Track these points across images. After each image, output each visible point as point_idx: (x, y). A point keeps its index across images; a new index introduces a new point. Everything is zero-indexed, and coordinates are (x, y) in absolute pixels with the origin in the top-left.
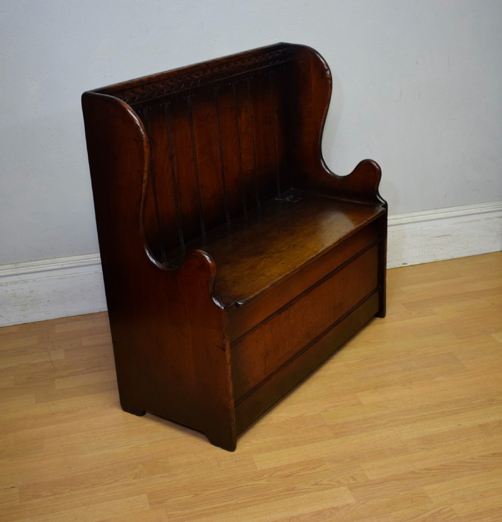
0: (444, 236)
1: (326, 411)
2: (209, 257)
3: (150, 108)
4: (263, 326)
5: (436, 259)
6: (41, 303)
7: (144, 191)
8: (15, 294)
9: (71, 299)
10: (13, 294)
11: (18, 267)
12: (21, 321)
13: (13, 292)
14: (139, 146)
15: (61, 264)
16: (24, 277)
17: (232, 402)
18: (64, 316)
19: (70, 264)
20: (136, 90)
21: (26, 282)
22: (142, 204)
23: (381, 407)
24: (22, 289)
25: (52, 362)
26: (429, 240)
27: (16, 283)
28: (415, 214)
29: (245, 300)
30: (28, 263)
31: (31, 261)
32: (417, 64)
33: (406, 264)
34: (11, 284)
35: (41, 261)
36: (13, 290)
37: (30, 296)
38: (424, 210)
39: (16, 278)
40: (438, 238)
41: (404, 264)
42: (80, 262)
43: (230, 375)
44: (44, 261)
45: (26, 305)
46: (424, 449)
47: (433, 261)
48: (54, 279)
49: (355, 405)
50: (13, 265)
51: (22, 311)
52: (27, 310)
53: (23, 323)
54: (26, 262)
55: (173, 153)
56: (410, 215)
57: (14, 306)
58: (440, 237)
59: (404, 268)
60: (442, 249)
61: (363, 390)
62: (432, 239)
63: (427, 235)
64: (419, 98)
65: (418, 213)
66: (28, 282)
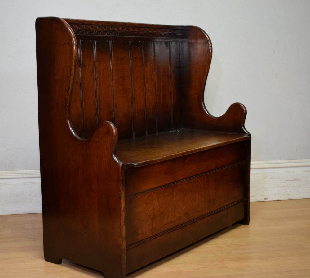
0: (296, 180)
2: (114, 126)
3: (83, 41)
4: (152, 193)
5: (290, 197)
6: (0, 201)
7: (71, 82)
9: (22, 201)
14: (71, 48)
15: (18, 174)
17: (124, 244)
19: (24, 175)
20: (73, 26)
22: (69, 92)
23: (242, 270)
26: (284, 182)
28: (273, 162)
29: (138, 163)
33: (267, 199)
38: (280, 160)
40: (291, 181)
41: (265, 199)
42: (31, 175)
43: (123, 221)
47: (287, 199)
48: (11, 185)
49: (221, 268)
55: (97, 76)
56: (270, 162)
58: (293, 180)
59: (265, 202)
60: (294, 190)
61: (228, 260)
62: (286, 181)
63: (282, 178)
64: (276, 77)
65: (276, 161)
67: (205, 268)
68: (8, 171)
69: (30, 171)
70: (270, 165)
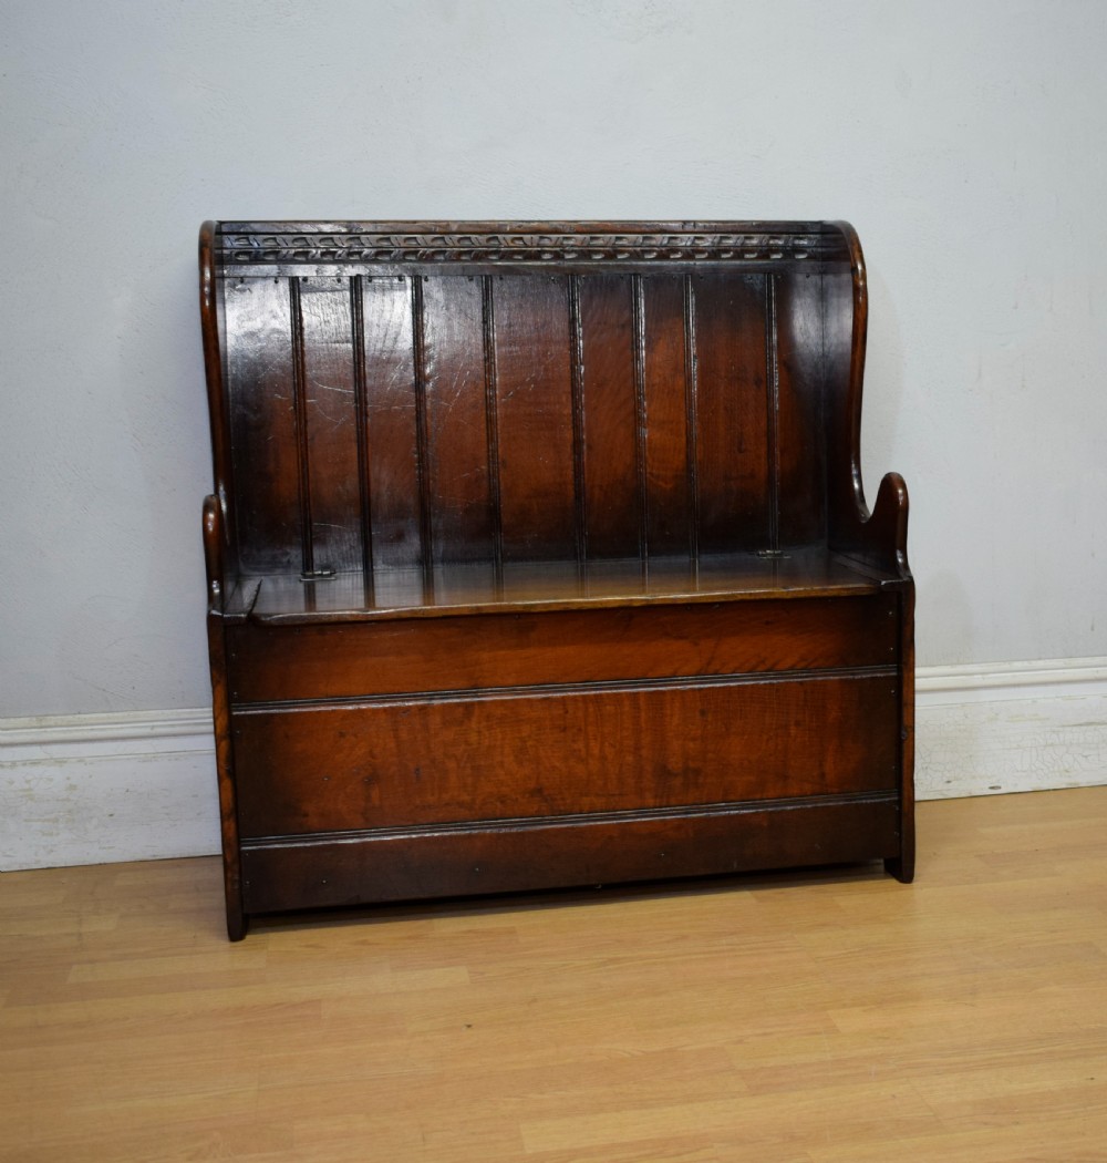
0: (1091, 723)
1: (740, 1042)
5: (1072, 781)
6: (91, 818)
8: (30, 789)
9: (167, 814)
10: (26, 790)
11: (43, 724)
12: (40, 861)
13: (27, 786)
15: (151, 724)
16: (56, 751)
18: (147, 855)
19: (169, 726)
21: (60, 762)
23: (887, 1038)
24: (51, 780)
25: (81, 934)
26: (1054, 732)
27: (35, 763)
30: (70, 717)
31: (79, 713)
32: (1016, 307)
33: (999, 787)
34: (24, 765)
35: (103, 715)
36: (28, 782)
37: (68, 800)
38: (1040, 659)
39: (36, 752)
40: (1075, 729)
41: (992, 788)
42: (195, 725)
44: (110, 715)
45: (56, 820)
46: (986, 1124)
47: (1064, 786)
48: (128, 759)
49: (817, 1033)
50: (34, 719)
51: (44, 834)
52: (58, 834)
53: (46, 866)
54: (66, 715)
56: (1006, 666)
57: (26, 820)
58: (1081, 725)
59: (995, 797)
60: (1086, 757)
61: (844, 1006)
62: (1061, 729)
63: (1048, 719)
65: (1026, 664)
66: (65, 762)
67: (765, 1034)
68: (116, 714)
69: (194, 710)
70: (1008, 678)
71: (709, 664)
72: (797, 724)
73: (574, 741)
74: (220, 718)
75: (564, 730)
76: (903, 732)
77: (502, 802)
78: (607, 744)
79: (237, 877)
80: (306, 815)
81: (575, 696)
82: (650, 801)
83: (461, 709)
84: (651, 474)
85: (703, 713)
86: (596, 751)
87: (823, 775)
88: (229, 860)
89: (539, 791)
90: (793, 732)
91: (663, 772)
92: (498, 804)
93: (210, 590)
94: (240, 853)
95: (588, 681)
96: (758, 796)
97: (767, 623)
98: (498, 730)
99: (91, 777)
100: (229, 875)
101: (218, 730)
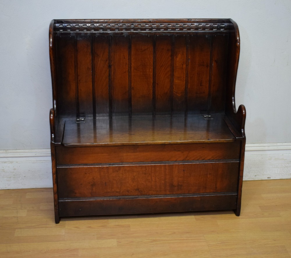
6: (20, 177)
8: (4, 169)
9: (40, 177)
10: (2, 169)
11: (7, 152)
12: (6, 188)
13: (3, 168)
15: (35, 153)
16: (10, 159)
19: (41, 154)
21: (12, 162)
24: (9, 167)
25: (17, 217)
26: (288, 163)
27: (5, 162)
28: (279, 144)
30: (14, 151)
31: (16, 149)
32: (287, 42)
33: (270, 178)
34: (2, 163)
35: (23, 150)
36: (3, 167)
37: (14, 172)
39: (5, 160)
41: (268, 178)
44: (24, 150)
45: (10, 177)
47: (289, 178)
48: (29, 162)
50: (5, 151)
51: (7, 181)
52: (11, 181)
53: (8, 189)
54: (13, 150)
56: (275, 144)
57: (3, 177)
62: (290, 162)
63: (286, 160)
64: (288, 65)
65: (281, 144)
66: (13, 162)
68: (26, 150)
69: (47, 150)
70: (276, 148)
71: (186, 158)
72: (210, 174)
73: (148, 177)
74: (54, 169)
75: (145, 174)
76: (240, 178)
77: (128, 192)
78: (157, 178)
79: (57, 208)
80: (76, 193)
81: (149, 165)
82: (168, 193)
83: (118, 168)
84: (175, 92)
85: (184, 170)
86: (154, 180)
87: (216, 188)
88: (56, 204)
89: (138, 189)
90: (208, 176)
91: (172, 186)
92: (127, 192)
93: (51, 136)
94: (58, 202)
95: (153, 161)
96: (198, 192)
97: (203, 148)
98: (127, 174)
99: (19, 166)
100: (56, 208)
101: (53, 172)
